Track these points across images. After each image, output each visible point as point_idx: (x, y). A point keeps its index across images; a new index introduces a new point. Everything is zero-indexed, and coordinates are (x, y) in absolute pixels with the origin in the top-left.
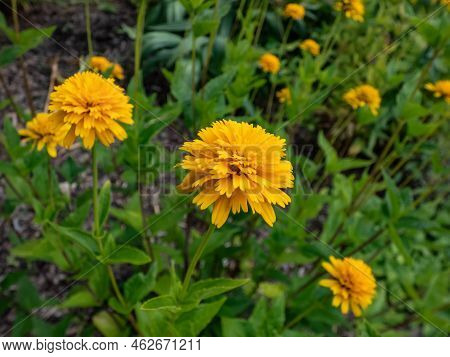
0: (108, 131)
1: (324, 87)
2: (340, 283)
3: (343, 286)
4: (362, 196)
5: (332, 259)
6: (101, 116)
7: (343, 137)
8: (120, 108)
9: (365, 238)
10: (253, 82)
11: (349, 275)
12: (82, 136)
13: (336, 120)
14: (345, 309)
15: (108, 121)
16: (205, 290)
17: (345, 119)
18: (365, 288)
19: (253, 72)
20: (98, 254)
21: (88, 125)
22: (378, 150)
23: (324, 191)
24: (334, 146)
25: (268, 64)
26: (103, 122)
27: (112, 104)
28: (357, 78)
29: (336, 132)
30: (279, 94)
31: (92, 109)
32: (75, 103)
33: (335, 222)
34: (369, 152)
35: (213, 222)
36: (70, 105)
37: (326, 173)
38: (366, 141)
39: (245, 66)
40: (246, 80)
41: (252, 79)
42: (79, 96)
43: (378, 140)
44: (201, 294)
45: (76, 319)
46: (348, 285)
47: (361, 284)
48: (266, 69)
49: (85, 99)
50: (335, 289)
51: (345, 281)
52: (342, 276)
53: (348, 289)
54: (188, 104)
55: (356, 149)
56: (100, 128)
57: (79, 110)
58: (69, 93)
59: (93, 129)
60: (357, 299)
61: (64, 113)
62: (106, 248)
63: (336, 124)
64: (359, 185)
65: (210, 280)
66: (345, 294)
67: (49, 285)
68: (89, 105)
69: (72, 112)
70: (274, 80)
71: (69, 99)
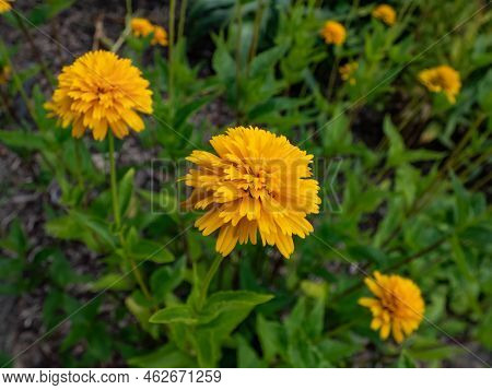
0: (122, 121)
1: (395, 65)
2: (381, 304)
3: (385, 308)
4: (426, 197)
5: (377, 274)
6: (112, 105)
7: (417, 120)
8: (135, 96)
9: (425, 245)
10: (312, 55)
11: (393, 297)
12: (91, 127)
13: (409, 100)
14: (385, 334)
15: (120, 111)
16: (224, 302)
17: (420, 100)
18: (410, 313)
19: (313, 42)
20: (119, 246)
21: (97, 115)
22: (457, 136)
23: (385, 185)
24: (402, 133)
25: (333, 34)
26: (115, 111)
27: (126, 91)
28: (440, 53)
29: (408, 114)
30: (342, 70)
31: (102, 97)
32: (83, 88)
33: (393, 221)
34: (446, 139)
35: (217, 249)
36: (78, 90)
37: (388, 166)
38: (443, 125)
39: (304, 36)
40: (304, 53)
41: (311, 51)
42: (88, 81)
43: (457, 126)
44: (219, 307)
45: (111, 298)
46: (391, 307)
47: (407, 307)
48: (329, 40)
49: (96, 84)
50: (376, 311)
51: (388, 303)
52: (385, 296)
53: (391, 312)
54: (231, 81)
55: (430, 134)
56: (112, 119)
57: (88, 97)
58: (77, 75)
59: (104, 119)
60: (400, 323)
61: (71, 100)
62: (128, 241)
63: (410, 105)
64: (425, 182)
65: (231, 292)
66: (387, 317)
67: (86, 259)
68: (101, 91)
69: (80, 100)
70: (339, 52)
71: (76, 83)
